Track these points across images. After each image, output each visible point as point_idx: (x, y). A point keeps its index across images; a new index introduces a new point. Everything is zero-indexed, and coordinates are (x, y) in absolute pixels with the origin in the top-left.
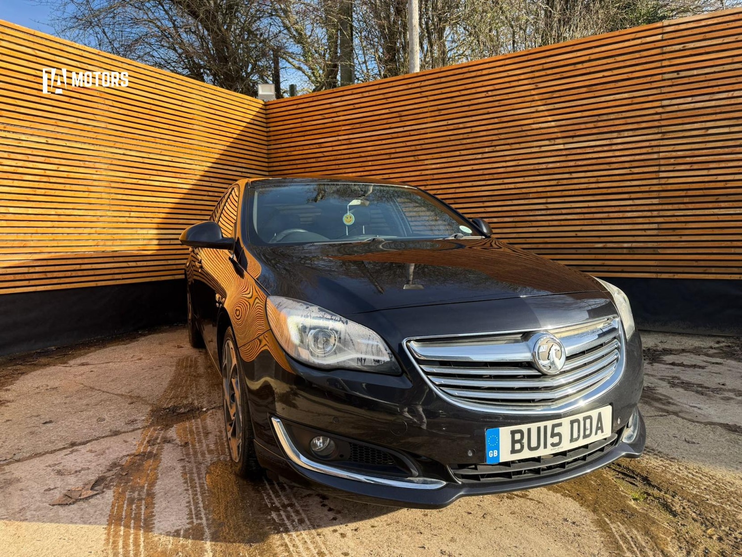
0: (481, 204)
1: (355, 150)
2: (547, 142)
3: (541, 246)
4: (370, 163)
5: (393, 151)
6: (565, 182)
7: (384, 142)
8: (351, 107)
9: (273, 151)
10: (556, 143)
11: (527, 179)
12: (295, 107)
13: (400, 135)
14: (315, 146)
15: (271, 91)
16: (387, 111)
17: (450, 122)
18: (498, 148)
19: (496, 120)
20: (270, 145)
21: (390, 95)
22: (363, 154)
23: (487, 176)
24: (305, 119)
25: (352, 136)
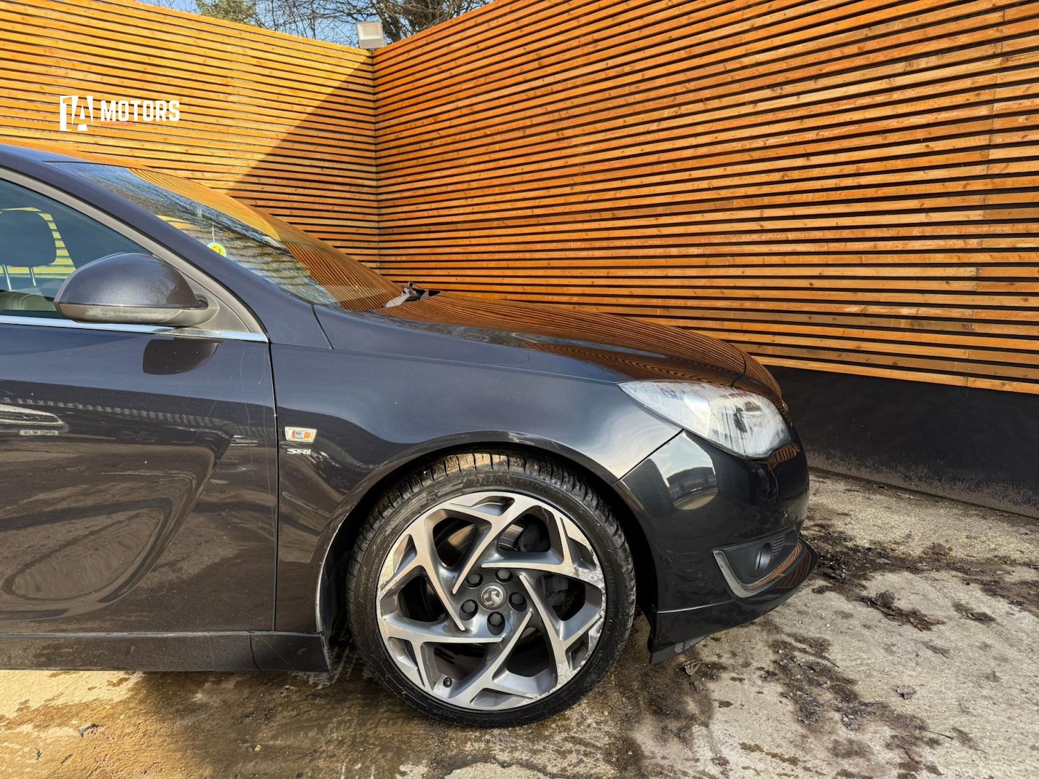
0: (653, 221)
1: (478, 125)
2: (767, 93)
3: (748, 305)
4: (497, 147)
5: (528, 122)
6: (796, 175)
7: (517, 107)
8: (474, 48)
9: (381, 132)
10: (784, 92)
11: (730, 170)
13: (539, 92)
14: (428, 121)
15: (378, 34)
16: (521, 51)
17: (611, 63)
18: (684, 109)
19: (683, 54)
20: (378, 122)
21: (526, 21)
22: (488, 131)
23: (665, 165)
24: (418, 76)
25: (474, 100)
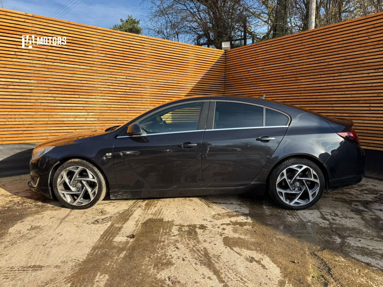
0: (331, 105)
1: (265, 74)
2: (373, 71)
3: (365, 131)
4: (272, 81)
5: (285, 74)
7: (280, 70)
8: (265, 52)
9: (227, 75)
10: (379, 71)
11: (359, 92)
12: (238, 53)
13: (289, 66)
14: (246, 72)
15: (228, 45)
16: (283, 53)
17: (316, 59)
18: (343, 74)
19: (343, 58)
20: (226, 72)
21: (286, 45)
22: (269, 76)
23: (335, 89)
24: (243, 59)
25: (264, 67)
